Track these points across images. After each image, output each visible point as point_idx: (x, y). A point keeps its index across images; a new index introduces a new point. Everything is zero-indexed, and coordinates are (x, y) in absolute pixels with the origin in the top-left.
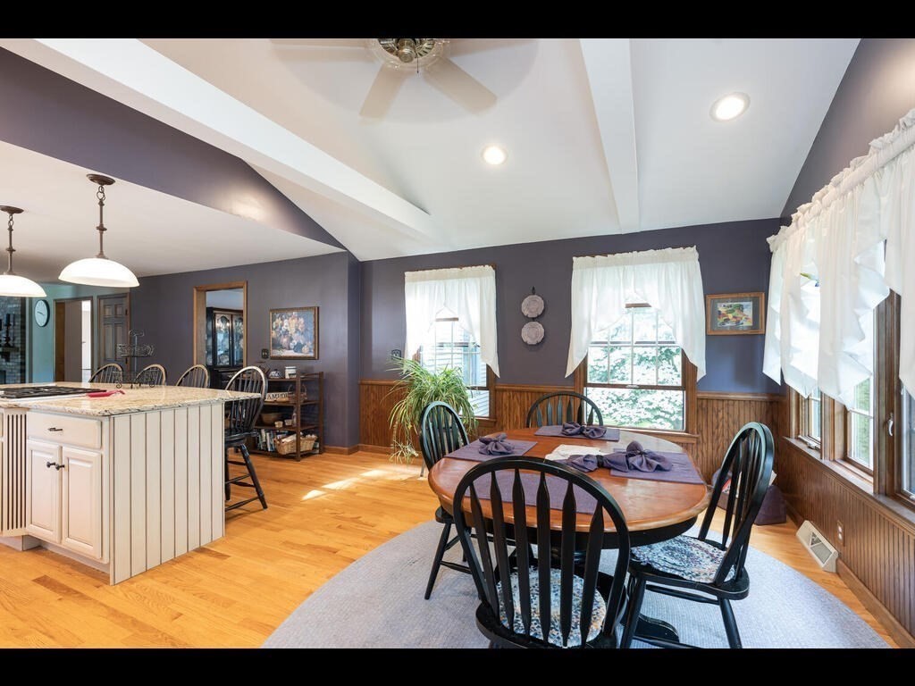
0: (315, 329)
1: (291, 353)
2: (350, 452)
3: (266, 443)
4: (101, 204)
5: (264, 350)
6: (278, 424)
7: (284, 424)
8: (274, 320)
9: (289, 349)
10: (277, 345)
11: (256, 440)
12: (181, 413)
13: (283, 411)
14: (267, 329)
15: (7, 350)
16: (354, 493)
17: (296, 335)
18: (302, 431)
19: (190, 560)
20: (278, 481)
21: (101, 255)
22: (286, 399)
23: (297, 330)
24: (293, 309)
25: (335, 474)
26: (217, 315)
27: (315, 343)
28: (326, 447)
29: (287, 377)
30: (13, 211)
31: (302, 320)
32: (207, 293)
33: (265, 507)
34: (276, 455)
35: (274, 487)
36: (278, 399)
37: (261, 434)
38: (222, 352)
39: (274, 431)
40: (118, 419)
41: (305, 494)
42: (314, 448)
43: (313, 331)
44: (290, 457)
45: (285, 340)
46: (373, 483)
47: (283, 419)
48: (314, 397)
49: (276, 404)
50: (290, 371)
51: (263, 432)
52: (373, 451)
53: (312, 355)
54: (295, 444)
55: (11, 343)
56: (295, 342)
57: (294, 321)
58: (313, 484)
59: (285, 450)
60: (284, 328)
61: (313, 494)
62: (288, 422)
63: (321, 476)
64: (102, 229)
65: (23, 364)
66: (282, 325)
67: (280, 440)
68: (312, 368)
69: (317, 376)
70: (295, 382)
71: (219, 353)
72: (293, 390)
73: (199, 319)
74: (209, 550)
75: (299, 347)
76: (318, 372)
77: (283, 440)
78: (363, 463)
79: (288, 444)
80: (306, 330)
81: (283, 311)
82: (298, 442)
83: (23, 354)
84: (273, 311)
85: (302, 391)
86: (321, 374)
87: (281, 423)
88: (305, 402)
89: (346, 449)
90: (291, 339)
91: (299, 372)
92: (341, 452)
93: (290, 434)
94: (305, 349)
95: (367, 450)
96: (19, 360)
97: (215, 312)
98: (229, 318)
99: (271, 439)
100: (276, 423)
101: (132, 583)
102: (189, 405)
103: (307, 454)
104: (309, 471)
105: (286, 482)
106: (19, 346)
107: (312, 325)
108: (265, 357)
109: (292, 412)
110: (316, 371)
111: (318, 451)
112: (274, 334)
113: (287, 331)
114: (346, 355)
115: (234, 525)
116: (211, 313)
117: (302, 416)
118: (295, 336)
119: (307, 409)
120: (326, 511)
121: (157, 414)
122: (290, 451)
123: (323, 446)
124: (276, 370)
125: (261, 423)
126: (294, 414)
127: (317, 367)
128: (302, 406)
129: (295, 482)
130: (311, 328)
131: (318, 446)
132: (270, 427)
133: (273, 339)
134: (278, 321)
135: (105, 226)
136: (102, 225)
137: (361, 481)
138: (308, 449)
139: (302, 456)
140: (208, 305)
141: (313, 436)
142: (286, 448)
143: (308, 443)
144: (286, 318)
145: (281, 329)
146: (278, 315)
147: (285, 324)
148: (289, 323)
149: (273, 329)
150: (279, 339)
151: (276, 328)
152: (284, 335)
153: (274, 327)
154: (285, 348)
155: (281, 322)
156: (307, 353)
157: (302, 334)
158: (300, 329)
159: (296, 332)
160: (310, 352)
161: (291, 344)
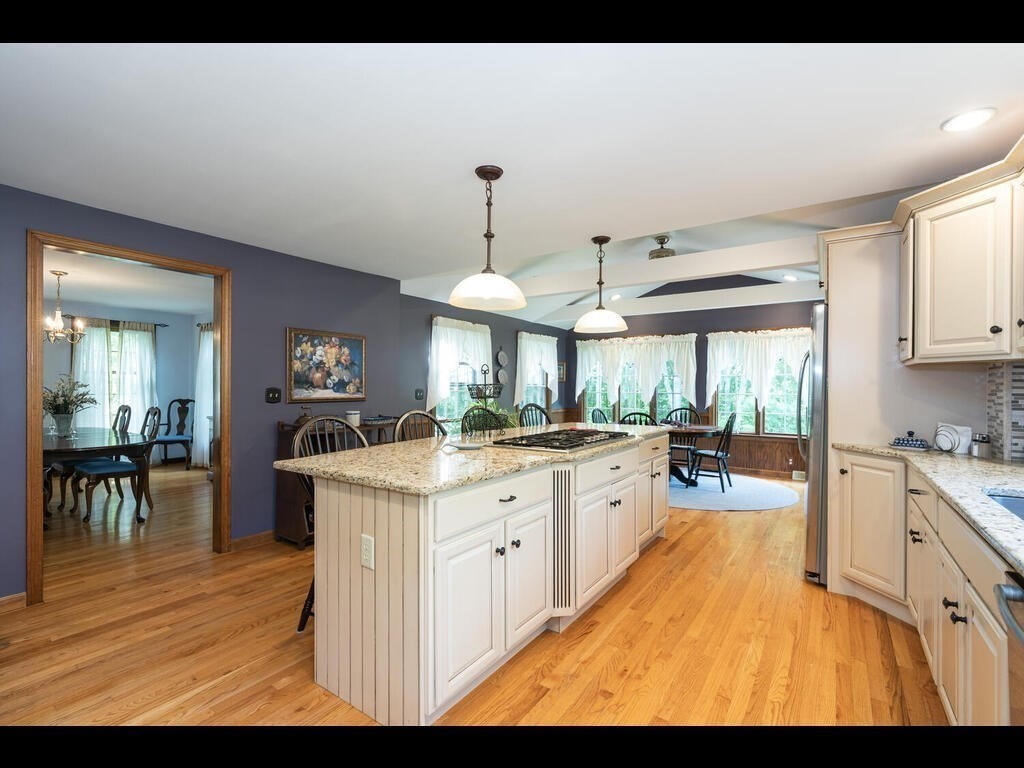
1: (329, 394)
8: (298, 345)
9: (326, 387)
10: (304, 382)
14: (286, 358)
17: (337, 369)
23: (338, 362)
24: (331, 334)
31: (346, 350)
45: (318, 375)
56: (335, 378)
57: (334, 350)
60: (316, 358)
66: (313, 354)
75: (341, 386)
80: (352, 364)
81: (314, 334)
84: (298, 332)
90: (329, 375)
94: (351, 388)
112: (297, 365)
113: (321, 362)
118: (334, 370)
133: (297, 373)
134: (306, 347)
144: (320, 345)
145: (311, 359)
146: (305, 339)
147: (318, 353)
148: (326, 353)
149: (296, 358)
150: (307, 373)
151: (302, 357)
152: (317, 368)
153: (298, 355)
154: (319, 387)
155: (312, 349)
156: (353, 393)
157: (346, 368)
158: (343, 361)
159: (337, 365)
160: (358, 391)
161: (329, 381)
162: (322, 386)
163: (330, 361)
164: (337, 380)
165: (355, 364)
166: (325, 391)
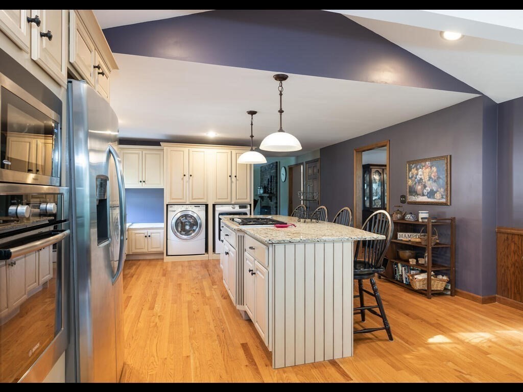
0: (447, 176)
2: (484, 302)
3: (402, 275)
4: (281, 94)
5: (403, 196)
6: (412, 262)
7: (417, 261)
8: (410, 170)
9: (423, 195)
10: (413, 192)
11: (394, 272)
12: (320, 246)
13: (417, 250)
14: (404, 179)
15: (271, 195)
16: (486, 353)
18: (434, 271)
19: (323, 369)
20: (407, 315)
21: (281, 130)
22: (418, 240)
23: (430, 178)
24: (425, 160)
25: (465, 322)
26: (373, 170)
27: (447, 190)
28: (459, 290)
29: (420, 220)
30: (252, 113)
31: (434, 169)
32: (363, 153)
33: (391, 338)
34: (409, 288)
35: (403, 319)
36: (413, 240)
37: (397, 267)
38: (377, 197)
39: (409, 268)
40: (277, 246)
41: (431, 337)
42: (446, 289)
43: (445, 179)
44: (420, 292)
45: (419, 187)
46: (510, 347)
47: (416, 258)
48: (446, 241)
49: (410, 243)
50: (423, 215)
51: (400, 265)
52: (512, 305)
53: (444, 200)
54: (426, 282)
55: (272, 191)
56: (428, 189)
57: (428, 170)
58: (440, 328)
59: (418, 286)
60: (419, 177)
61: (438, 339)
62: (421, 261)
63: (450, 321)
64: (281, 111)
65: (276, 203)
66: (417, 174)
67: (413, 276)
68: (444, 213)
69: (449, 221)
70: (426, 225)
71: (374, 198)
72: (425, 231)
73: (358, 173)
74: (339, 366)
75: (432, 194)
76: (450, 217)
77: (416, 277)
78: (501, 318)
79: (420, 281)
80: (439, 178)
81: (417, 162)
82: (429, 280)
83: (277, 198)
84: (410, 162)
85: (434, 233)
86: (453, 219)
87: (415, 260)
88: (437, 244)
89: (480, 297)
90: (425, 187)
91: (431, 217)
92: (474, 299)
93: (422, 272)
94: (438, 195)
95: (506, 303)
96: (275, 201)
97: (371, 167)
98: (380, 171)
99: (406, 273)
100: (410, 260)
101: (284, 372)
102: (325, 241)
103: (438, 294)
104: (437, 312)
105: (415, 317)
106: (275, 193)
107: (444, 173)
108: (403, 202)
109: (425, 252)
110: (448, 216)
111: (449, 293)
112: (410, 182)
113: (421, 179)
114: (480, 202)
115: (363, 347)
116: (367, 169)
117: (433, 256)
118: (428, 183)
119: (437, 251)
120: (450, 364)
121: (302, 246)
122: (421, 287)
123: (454, 289)
124: (411, 213)
125: (399, 259)
126: (426, 254)
127: (449, 212)
128: (433, 248)
129: (422, 320)
130: (443, 176)
131: (449, 288)
132: (405, 262)
133: (410, 187)
134: (414, 171)
135: (283, 110)
136: (281, 109)
137: (494, 340)
138: (439, 289)
139: (432, 294)
140: (364, 163)
141: (445, 278)
142: (418, 284)
143: (439, 283)
144: (420, 168)
145: (416, 178)
146: (413, 166)
147: (420, 173)
148: (423, 172)
149: (409, 178)
150: (414, 186)
151: (412, 177)
152: (419, 183)
153: (410, 176)
154: (419, 195)
155: (416, 172)
156: (439, 199)
157: (435, 181)
158: (433, 177)
159: (429, 180)
160: (443, 198)
161: (425, 191)
162: (422, 195)
163: (425, 179)
164: (429, 190)
165: (440, 178)
166: (423, 197)
